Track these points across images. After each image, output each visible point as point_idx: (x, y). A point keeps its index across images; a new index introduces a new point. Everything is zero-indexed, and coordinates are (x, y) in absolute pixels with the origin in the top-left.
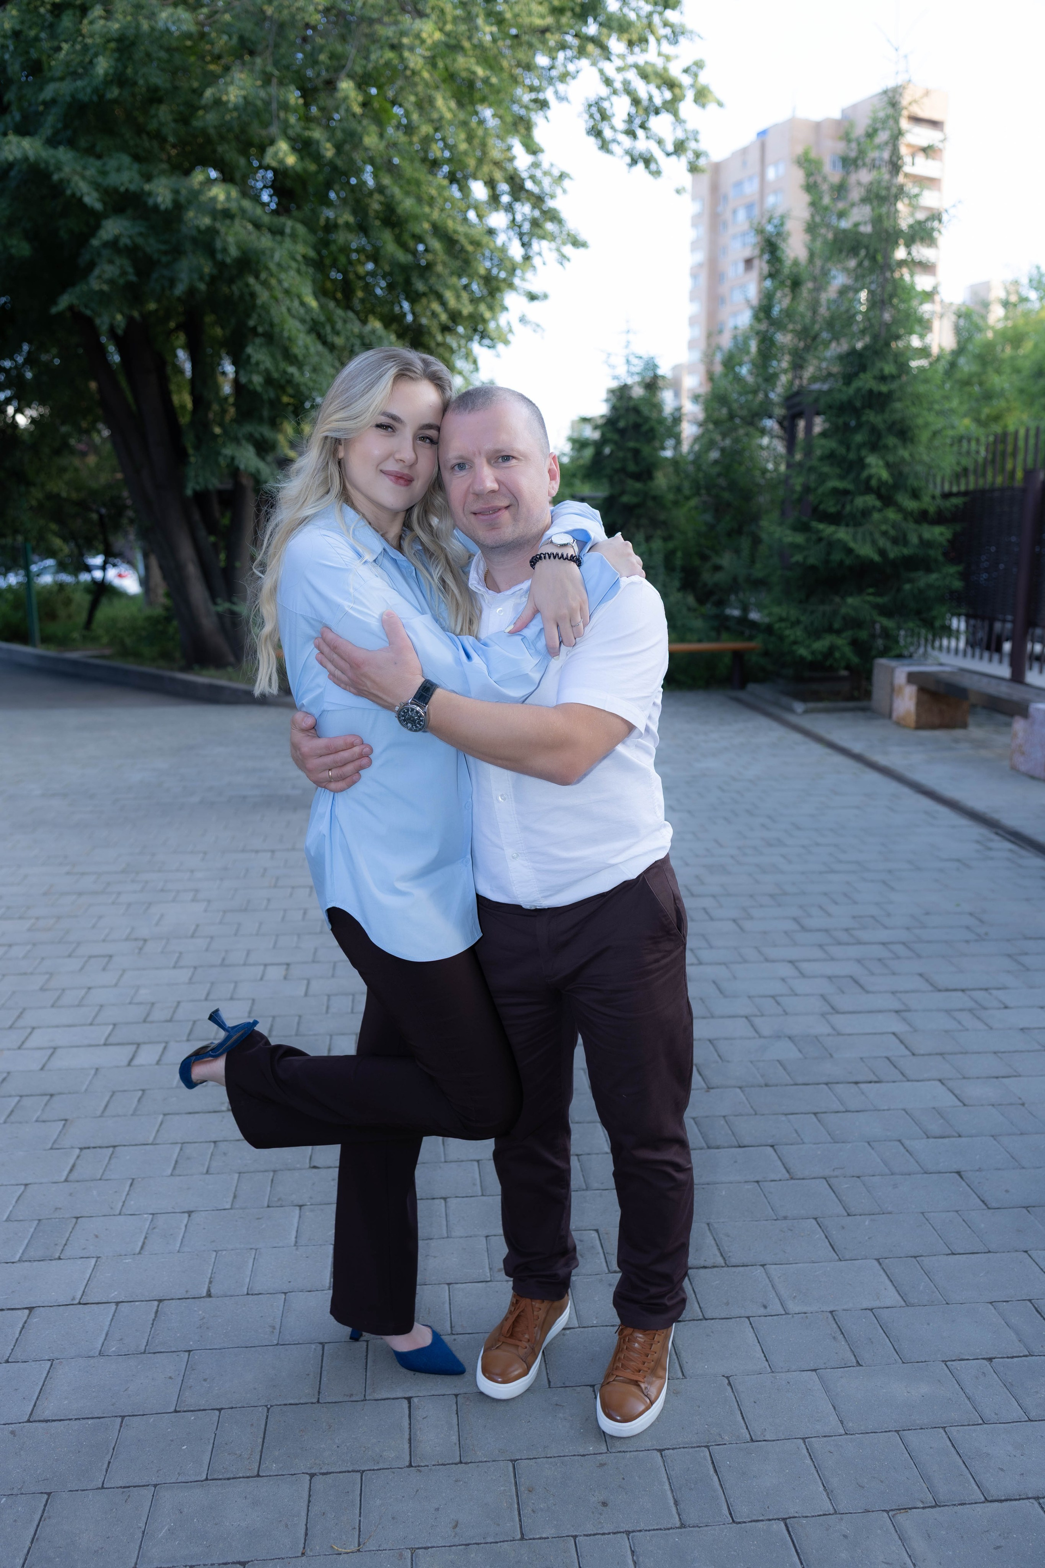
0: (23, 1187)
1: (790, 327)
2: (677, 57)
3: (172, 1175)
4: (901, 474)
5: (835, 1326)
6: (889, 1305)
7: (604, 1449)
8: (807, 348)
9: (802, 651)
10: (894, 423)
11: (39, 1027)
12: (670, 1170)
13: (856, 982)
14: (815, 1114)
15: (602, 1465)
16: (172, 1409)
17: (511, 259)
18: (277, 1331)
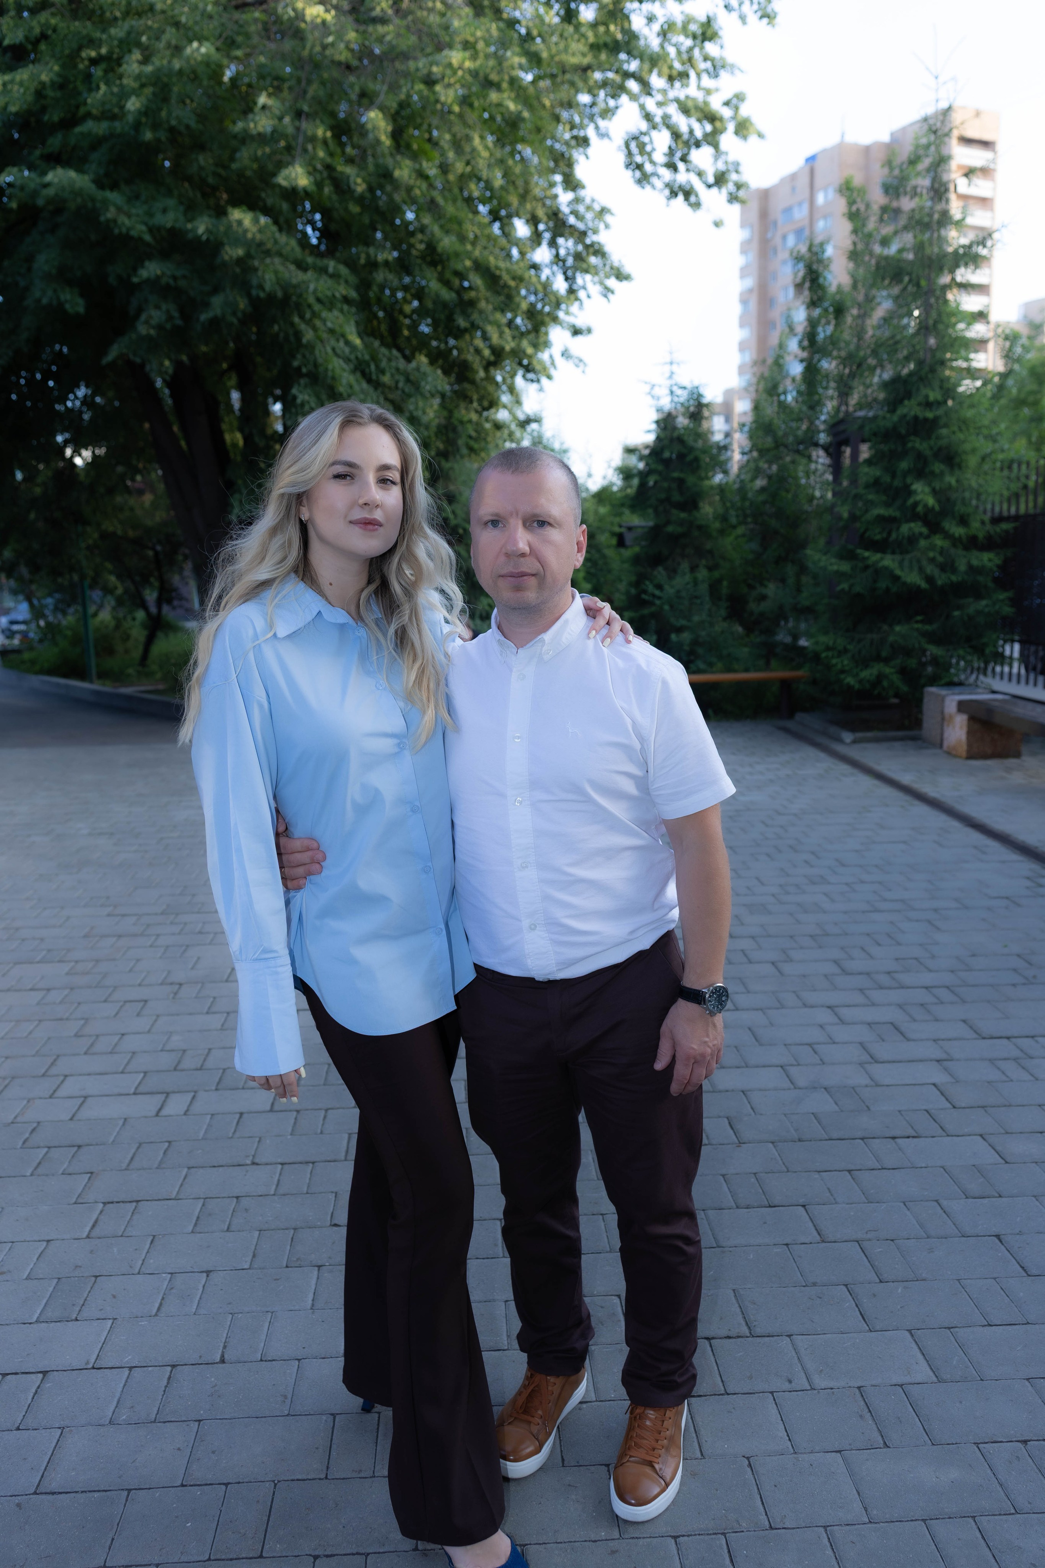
0: (45, 1244)
1: (835, 353)
2: (717, 90)
3: (192, 1232)
4: (948, 500)
5: (862, 1403)
6: (920, 1380)
7: (616, 1534)
8: (852, 375)
9: (850, 680)
10: (940, 449)
11: (72, 1075)
12: (680, 1244)
13: (897, 1028)
14: (849, 1171)
15: (613, 1552)
16: (179, 1483)
17: (555, 294)
18: (288, 1401)
